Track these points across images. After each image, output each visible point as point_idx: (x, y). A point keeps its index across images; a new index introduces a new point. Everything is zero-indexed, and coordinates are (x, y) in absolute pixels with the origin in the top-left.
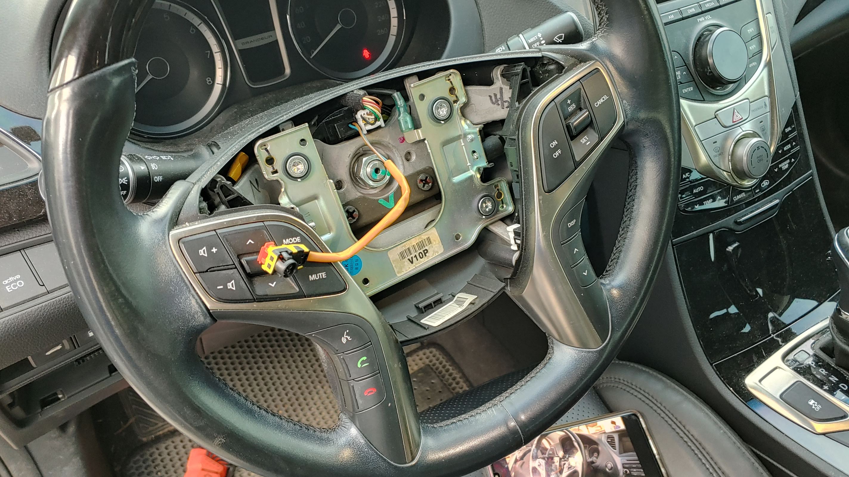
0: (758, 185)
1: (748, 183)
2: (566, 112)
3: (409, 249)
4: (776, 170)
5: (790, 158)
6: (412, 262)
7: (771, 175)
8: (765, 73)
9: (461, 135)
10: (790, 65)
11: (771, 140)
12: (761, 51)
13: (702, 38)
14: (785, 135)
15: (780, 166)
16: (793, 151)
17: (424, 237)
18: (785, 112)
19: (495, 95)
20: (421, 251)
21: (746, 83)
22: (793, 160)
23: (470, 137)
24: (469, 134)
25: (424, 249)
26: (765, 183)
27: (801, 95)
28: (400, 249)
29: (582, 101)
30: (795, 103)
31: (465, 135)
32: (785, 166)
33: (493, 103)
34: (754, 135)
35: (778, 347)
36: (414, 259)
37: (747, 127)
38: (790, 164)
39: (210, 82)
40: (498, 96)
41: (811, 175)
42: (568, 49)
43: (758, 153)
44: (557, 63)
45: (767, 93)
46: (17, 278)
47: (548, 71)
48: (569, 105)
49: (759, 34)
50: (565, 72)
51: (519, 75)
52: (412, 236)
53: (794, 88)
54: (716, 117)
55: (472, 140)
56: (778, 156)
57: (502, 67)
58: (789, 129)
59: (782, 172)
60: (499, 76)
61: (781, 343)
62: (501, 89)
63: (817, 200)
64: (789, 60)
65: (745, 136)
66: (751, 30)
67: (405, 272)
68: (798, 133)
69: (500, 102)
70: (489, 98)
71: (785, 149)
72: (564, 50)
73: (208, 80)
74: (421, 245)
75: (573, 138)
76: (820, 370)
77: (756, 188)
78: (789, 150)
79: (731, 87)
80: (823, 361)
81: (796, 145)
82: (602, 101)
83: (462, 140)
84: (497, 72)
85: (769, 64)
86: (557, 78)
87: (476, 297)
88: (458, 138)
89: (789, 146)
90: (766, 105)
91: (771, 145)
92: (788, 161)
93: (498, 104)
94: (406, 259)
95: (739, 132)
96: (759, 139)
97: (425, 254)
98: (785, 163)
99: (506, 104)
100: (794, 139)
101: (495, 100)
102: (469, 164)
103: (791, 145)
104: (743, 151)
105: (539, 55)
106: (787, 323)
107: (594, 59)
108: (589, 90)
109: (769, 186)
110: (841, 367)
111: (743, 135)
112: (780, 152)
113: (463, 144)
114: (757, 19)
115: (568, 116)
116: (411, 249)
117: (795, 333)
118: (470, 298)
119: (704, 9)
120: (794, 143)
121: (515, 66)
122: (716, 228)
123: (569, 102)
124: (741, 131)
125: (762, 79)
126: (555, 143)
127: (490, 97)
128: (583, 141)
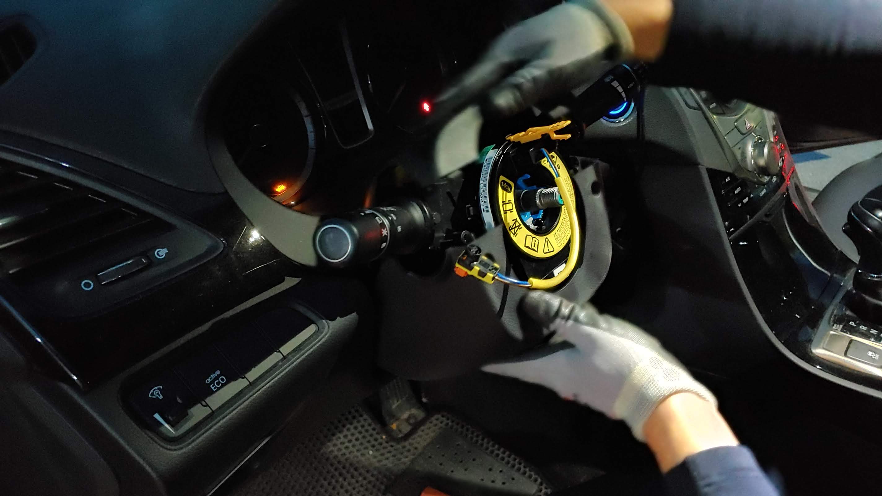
46: (218, 374)
54: (735, 127)
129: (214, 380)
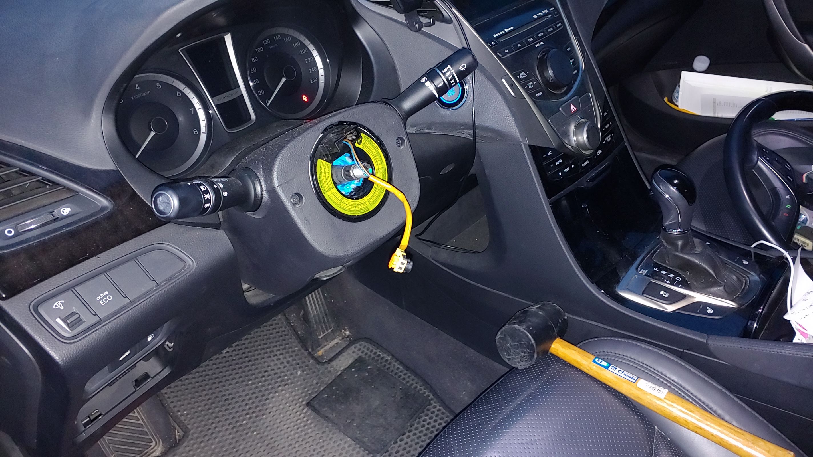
129: (103, 298)
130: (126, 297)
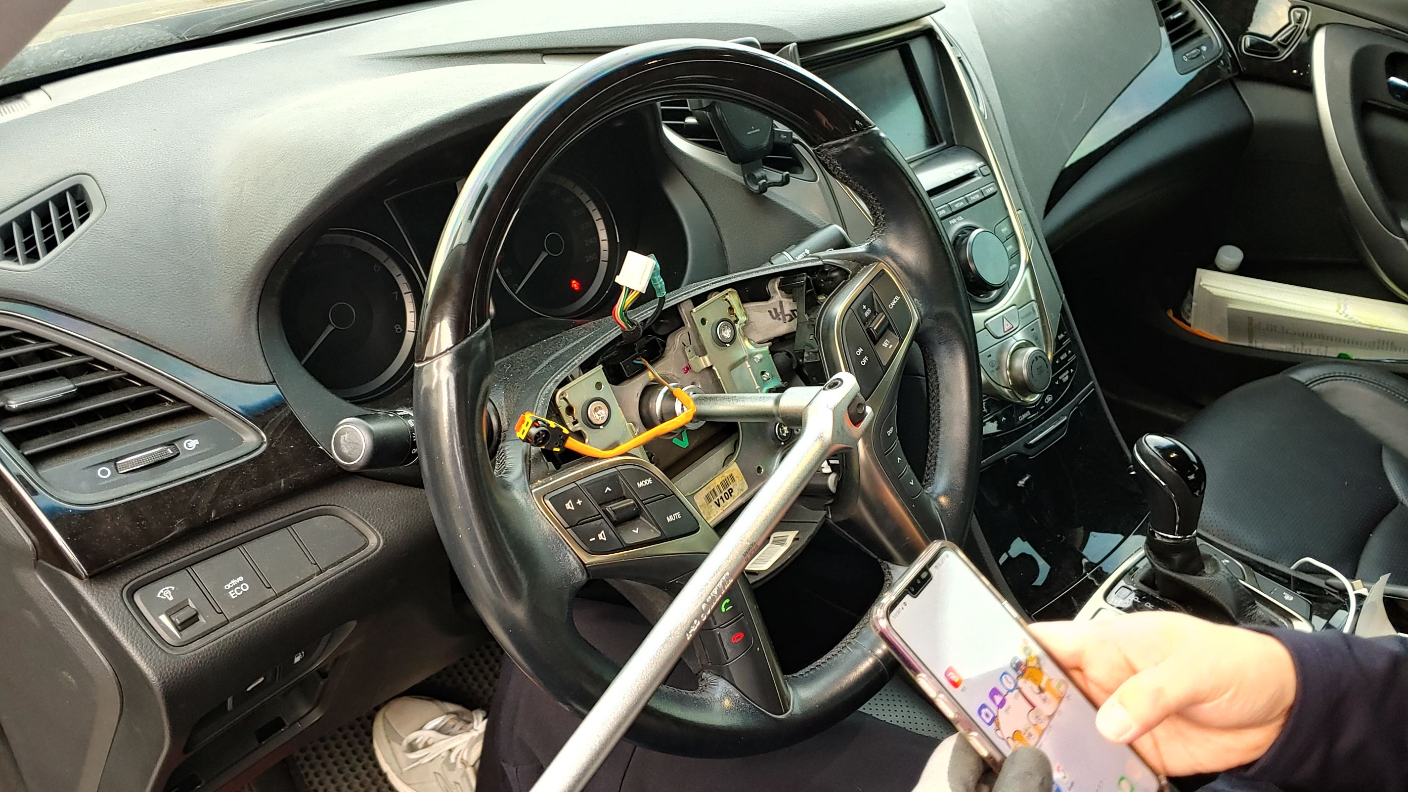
0: (1042, 401)
1: (1033, 399)
2: (864, 318)
3: (713, 490)
4: (1057, 383)
5: (1068, 368)
6: (719, 505)
7: (1054, 389)
8: (1027, 274)
9: (746, 357)
10: (1050, 265)
11: (1047, 349)
12: (1018, 252)
13: (958, 242)
14: (1059, 343)
15: (1060, 378)
16: (1070, 360)
17: (726, 474)
18: (1052, 319)
19: (775, 310)
20: (726, 491)
21: (1009, 288)
22: (1072, 370)
23: (759, 357)
24: (757, 354)
25: (729, 488)
26: (1049, 398)
27: (1066, 297)
28: (705, 492)
29: (876, 304)
30: (1063, 306)
31: (751, 356)
32: (1065, 377)
33: (774, 318)
34: (1028, 344)
35: (1097, 588)
36: (721, 501)
37: (1020, 337)
38: (1070, 375)
39: (399, 330)
40: (779, 310)
41: (1093, 386)
42: (848, 254)
43: (1036, 364)
44: (839, 269)
45: (1033, 297)
46: (240, 580)
47: (832, 279)
48: (865, 311)
49: (1014, 233)
50: (851, 278)
51: (803, 286)
52: (716, 474)
53: (1058, 290)
54: (985, 328)
55: (761, 360)
56: (1056, 366)
57: (778, 280)
58: (1062, 336)
59: (1063, 385)
60: (777, 289)
61: (1097, 584)
62: (781, 302)
63: (1105, 414)
64: (1047, 259)
65: (1019, 347)
66: (1005, 230)
67: (714, 518)
68: (1071, 339)
69: (781, 317)
70: (768, 314)
71: (1062, 358)
72: (845, 254)
73: (397, 328)
74: (725, 484)
75: (875, 342)
76: (1146, 605)
77: (1040, 405)
78: (1066, 360)
79: (995, 293)
80: (1147, 595)
81: (1072, 354)
82: (895, 302)
83: (747, 362)
84: (774, 286)
85: (1029, 265)
86: (845, 284)
87: (797, 532)
88: (744, 359)
89: (1065, 355)
90: (1034, 311)
91: (1047, 352)
92: (1067, 372)
93: (780, 319)
94: (713, 502)
95: (1012, 344)
96: (1035, 348)
97: (730, 493)
98: (1065, 374)
99: (788, 318)
100: (1069, 346)
101: (776, 315)
102: (758, 387)
103: (1067, 354)
104: (1022, 364)
105: (820, 263)
106: (1096, 562)
107: (875, 261)
108: (880, 293)
109: (1053, 401)
110: (1166, 597)
111: (1018, 345)
112: (1057, 362)
113: (749, 366)
114: (1008, 216)
115: (865, 321)
116: (716, 490)
117: (1107, 573)
118: (791, 535)
119: (954, 210)
120: (1069, 352)
121: (796, 277)
122: (1005, 454)
123: (864, 307)
124: (1015, 341)
125: (1026, 281)
126: (860, 350)
127: (770, 312)
128: (885, 344)
129: (235, 587)
130: (270, 588)
